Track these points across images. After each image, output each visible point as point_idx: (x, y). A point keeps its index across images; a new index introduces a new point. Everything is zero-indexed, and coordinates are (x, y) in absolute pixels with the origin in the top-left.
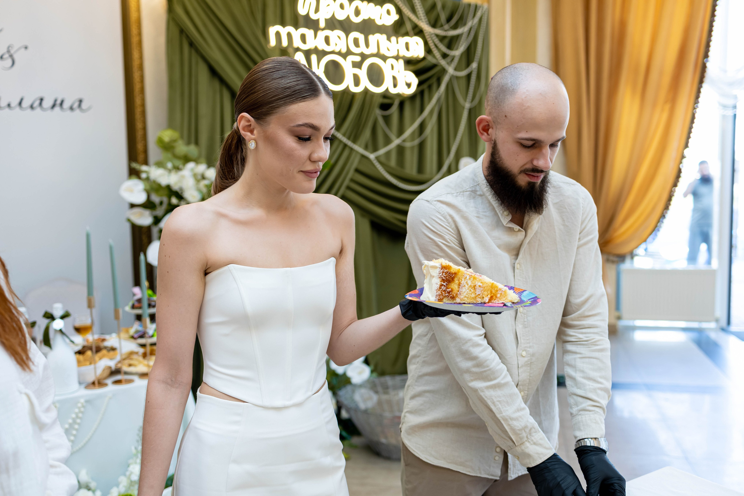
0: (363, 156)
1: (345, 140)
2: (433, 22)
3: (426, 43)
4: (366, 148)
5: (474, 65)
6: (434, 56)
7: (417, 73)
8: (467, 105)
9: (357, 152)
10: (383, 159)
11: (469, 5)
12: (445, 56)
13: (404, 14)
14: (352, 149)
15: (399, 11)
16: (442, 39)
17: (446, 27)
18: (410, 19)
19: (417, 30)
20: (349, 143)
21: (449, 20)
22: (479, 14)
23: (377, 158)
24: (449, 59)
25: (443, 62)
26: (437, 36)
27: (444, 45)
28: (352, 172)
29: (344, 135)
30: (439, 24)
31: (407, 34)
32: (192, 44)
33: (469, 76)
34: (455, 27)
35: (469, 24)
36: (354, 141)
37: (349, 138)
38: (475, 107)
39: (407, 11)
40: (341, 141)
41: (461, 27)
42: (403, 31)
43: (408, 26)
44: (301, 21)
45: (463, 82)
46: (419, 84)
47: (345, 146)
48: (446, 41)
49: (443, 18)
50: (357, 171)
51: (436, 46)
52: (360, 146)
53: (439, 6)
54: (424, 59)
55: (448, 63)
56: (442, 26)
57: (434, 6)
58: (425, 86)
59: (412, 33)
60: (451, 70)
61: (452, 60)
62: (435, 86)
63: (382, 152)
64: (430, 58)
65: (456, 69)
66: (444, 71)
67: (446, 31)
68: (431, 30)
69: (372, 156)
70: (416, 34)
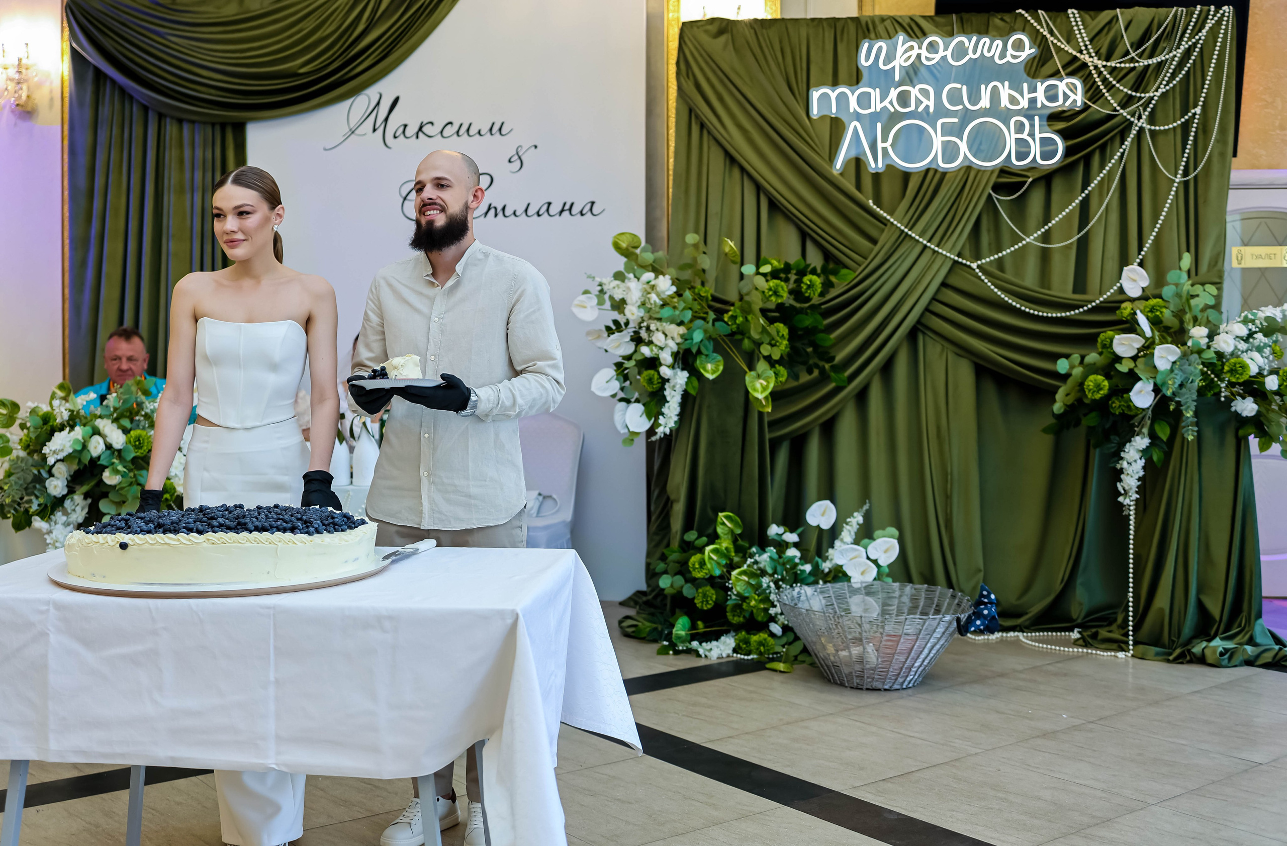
2: (1104, 51)
4: (962, 254)
5: (1196, 112)
6: (1106, 104)
7: (1065, 134)
8: (1180, 178)
9: (947, 257)
10: (991, 269)
12: (1129, 101)
14: (936, 252)
16: (1120, 75)
17: (1134, 54)
18: (1059, 50)
21: (1139, 44)
22: (1209, 25)
23: (979, 267)
25: (1124, 112)
26: (1113, 70)
27: (1127, 85)
28: (934, 287)
29: (922, 235)
30: (1119, 51)
31: (1055, 74)
32: (702, 126)
34: (1153, 52)
35: (1187, 44)
36: (940, 244)
37: (930, 240)
39: (1055, 39)
40: (918, 242)
41: (1166, 53)
42: (1048, 69)
43: (1058, 62)
46: (1068, 152)
48: (1133, 76)
49: (1128, 42)
50: (945, 284)
54: (1086, 108)
56: (1127, 53)
60: (1141, 123)
63: (995, 257)
64: (1094, 108)
67: (1132, 60)
68: (1100, 63)
69: (974, 265)
70: (1071, 74)
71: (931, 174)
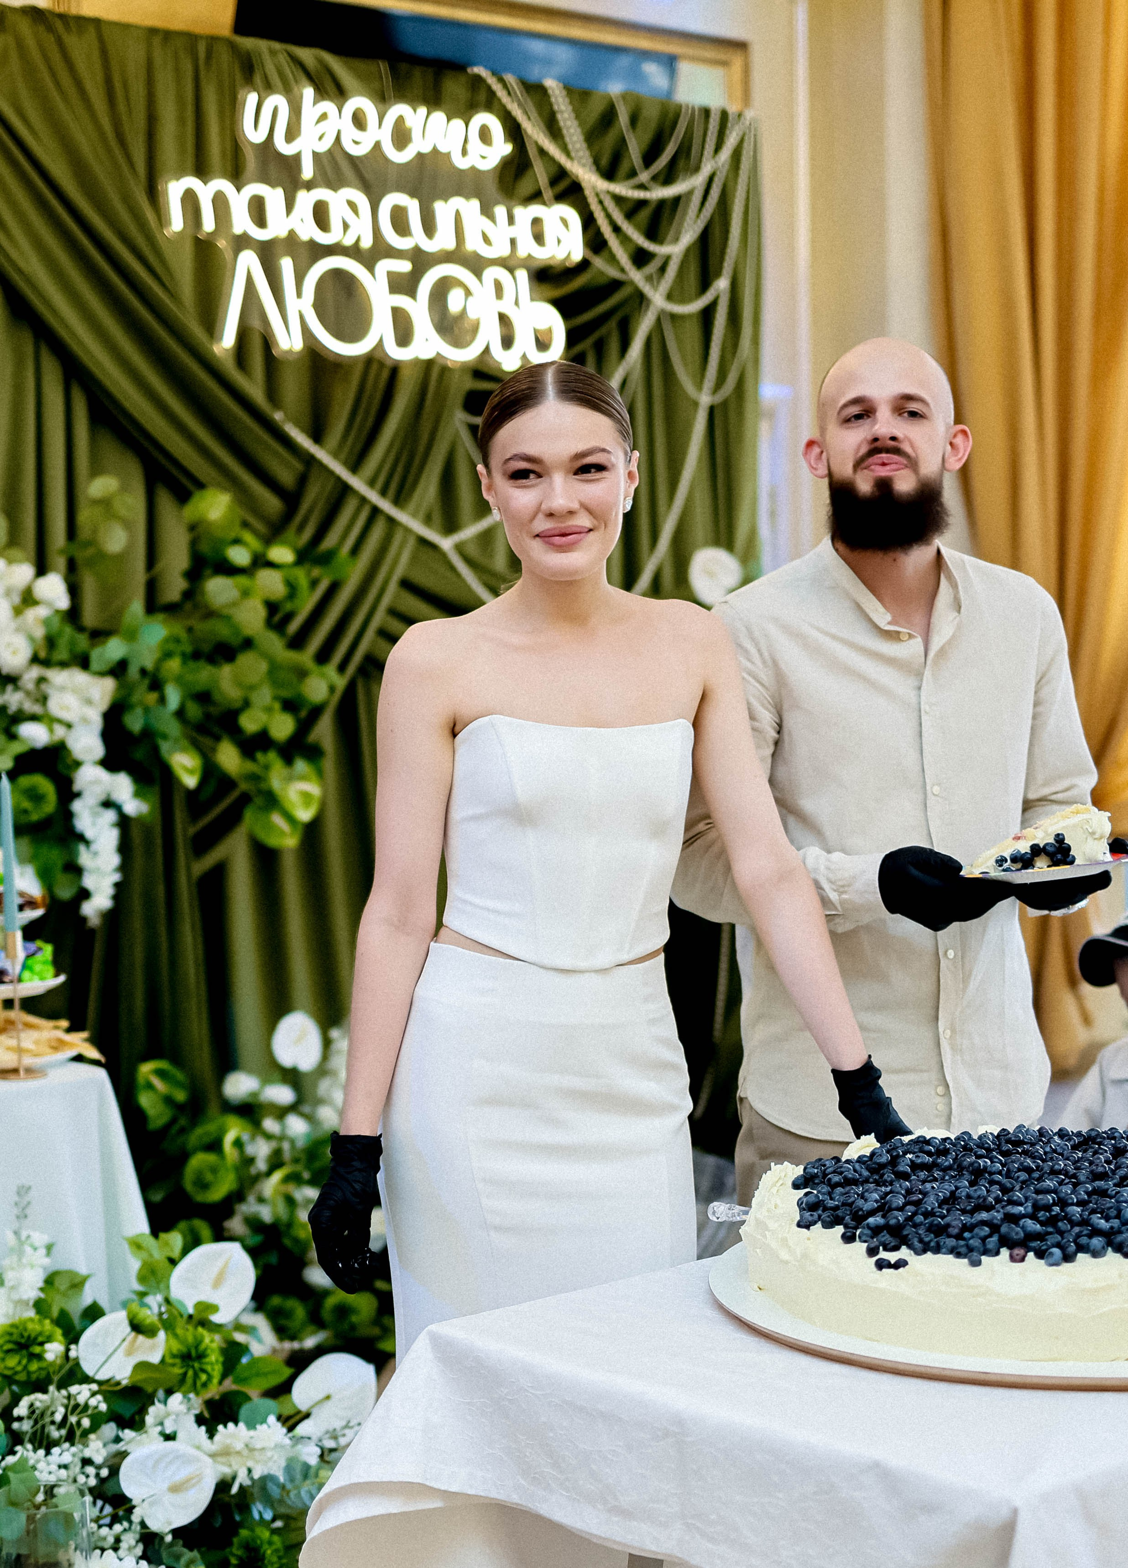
0: (423, 542)
1: (373, 496)
2: (605, 161)
3: (588, 221)
4: (428, 520)
5: (722, 284)
6: (612, 259)
7: (564, 306)
8: (705, 399)
9: (408, 530)
10: (473, 551)
11: (706, 112)
12: (641, 258)
13: (529, 137)
14: (392, 522)
15: (514, 131)
16: (632, 208)
17: (644, 176)
18: (542, 152)
19: (562, 185)
20: (385, 505)
21: (649, 158)
22: (731, 141)
23: (459, 548)
24: (652, 268)
25: (637, 276)
26: (619, 200)
27: (637, 227)
28: (393, 586)
29: (371, 483)
30: (624, 168)
31: (535, 197)
33: (707, 315)
34: (668, 177)
35: (706, 169)
36: (399, 501)
37: (383, 493)
38: (725, 404)
39: (535, 132)
40: (363, 500)
41: (684, 180)
42: (525, 187)
43: (540, 174)
44: (251, 162)
45: (693, 332)
46: (573, 338)
47: (376, 511)
48: (644, 215)
49: (635, 151)
50: (406, 584)
51: (616, 229)
52: (414, 515)
53: (623, 118)
54: (584, 264)
55: (649, 279)
56: (633, 174)
57: (608, 117)
58: (586, 345)
59: (548, 194)
60: (658, 299)
61: (663, 269)
62: (614, 345)
63: (470, 532)
64: (598, 262)
65: (670, 297)
66: (640, 299)
67: (642, 187)
68: (602, 185)
69: (446, 544)
70: (560, 198)
71: (374, 367)
